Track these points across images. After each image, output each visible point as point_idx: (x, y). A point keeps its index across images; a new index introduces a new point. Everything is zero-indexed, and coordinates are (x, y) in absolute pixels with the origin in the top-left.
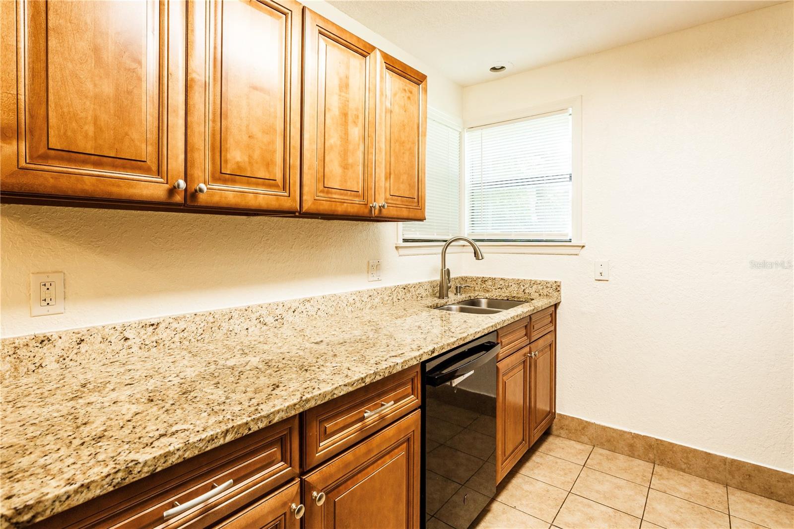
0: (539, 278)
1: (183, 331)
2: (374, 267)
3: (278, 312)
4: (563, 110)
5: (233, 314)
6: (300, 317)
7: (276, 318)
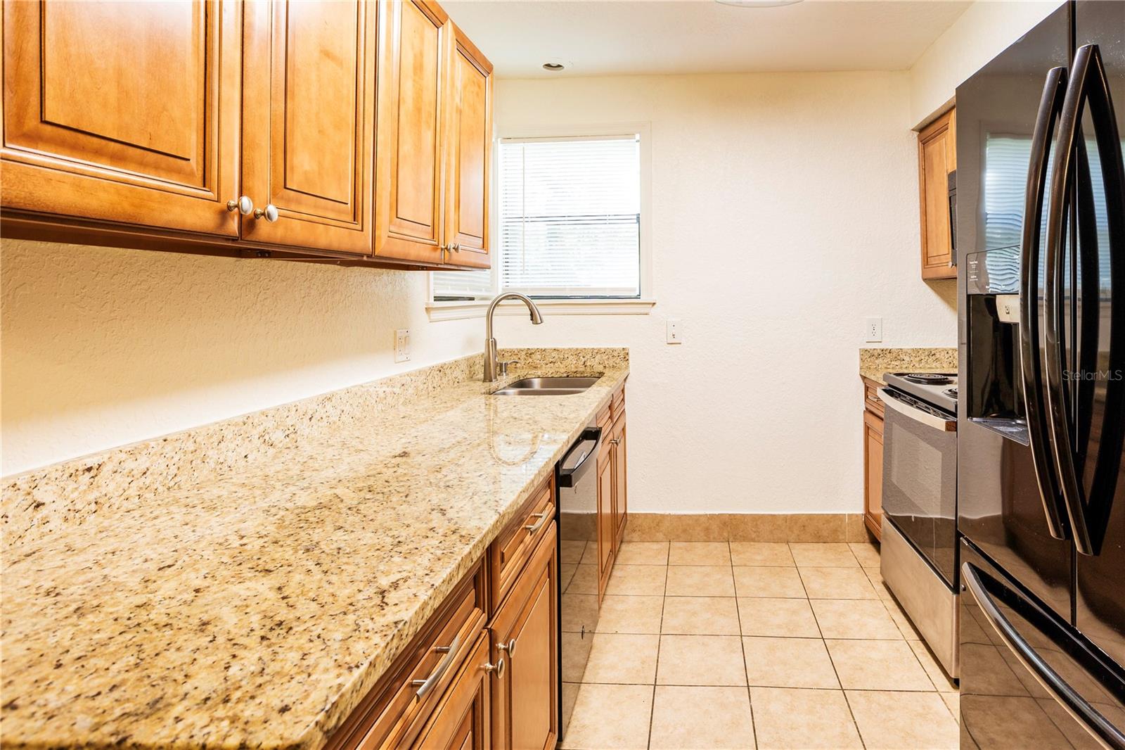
0: (603, 346)
1: (145, 473)
2: (401, 341)
3: (289, 422)
4: (628, 135)
5: (225, 432)
6: (319, 426)
7: (287, 432)
